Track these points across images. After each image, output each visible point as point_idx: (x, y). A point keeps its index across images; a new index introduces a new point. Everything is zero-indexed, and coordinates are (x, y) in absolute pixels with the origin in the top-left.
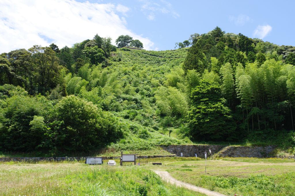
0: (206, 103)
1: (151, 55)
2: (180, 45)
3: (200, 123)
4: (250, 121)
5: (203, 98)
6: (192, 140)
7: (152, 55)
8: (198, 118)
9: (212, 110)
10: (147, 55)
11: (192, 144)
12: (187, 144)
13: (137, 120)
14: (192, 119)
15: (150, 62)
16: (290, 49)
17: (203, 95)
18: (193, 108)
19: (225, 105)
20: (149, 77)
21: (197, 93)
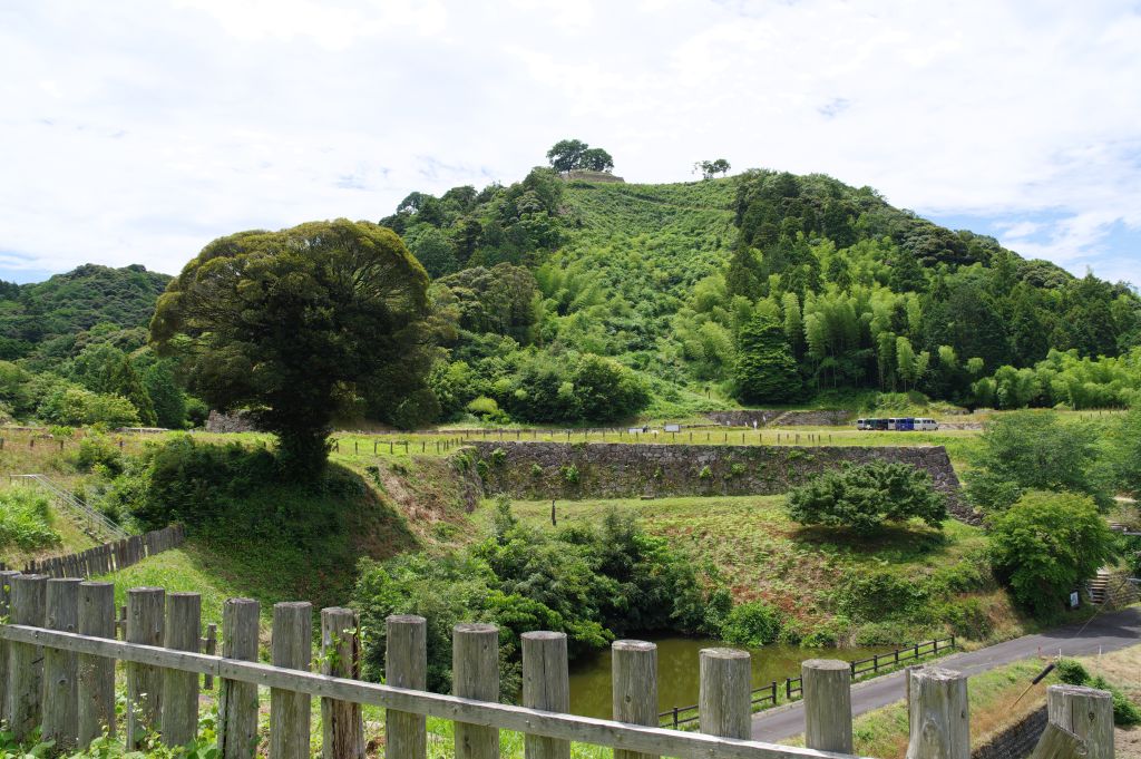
0: (760, 351)
1: (638, 196)
2: (704, 167)
3: (751, 380)
4: (822, 375)
5: (756, 341)
6: (740, 403)
7: (642, 197)
8: (749, 374)
9: (769, 362)
10: (630, 197)
11: (742, 409)
12: (734, 410)
13: (651, 370)
14: (740, 373)
15: (638, 217)
16: (918, 229)
17: (757, 339)
18: (742, 356)
19: (787, 353)
20: (647, 264)
21: (748, 335)
